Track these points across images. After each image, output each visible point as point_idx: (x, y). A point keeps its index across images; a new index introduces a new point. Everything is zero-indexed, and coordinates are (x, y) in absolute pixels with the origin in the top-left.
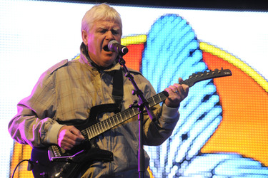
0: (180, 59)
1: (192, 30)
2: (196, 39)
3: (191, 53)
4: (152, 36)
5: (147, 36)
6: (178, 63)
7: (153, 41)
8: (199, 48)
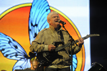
0: (43, 12)
1: (47, 2)
2: (48, 5)
3: (47, 10)
4: (34, 4)
5: (32, 3)
6: (42, 14)
7: (34, 5)
8: (49, 9)
